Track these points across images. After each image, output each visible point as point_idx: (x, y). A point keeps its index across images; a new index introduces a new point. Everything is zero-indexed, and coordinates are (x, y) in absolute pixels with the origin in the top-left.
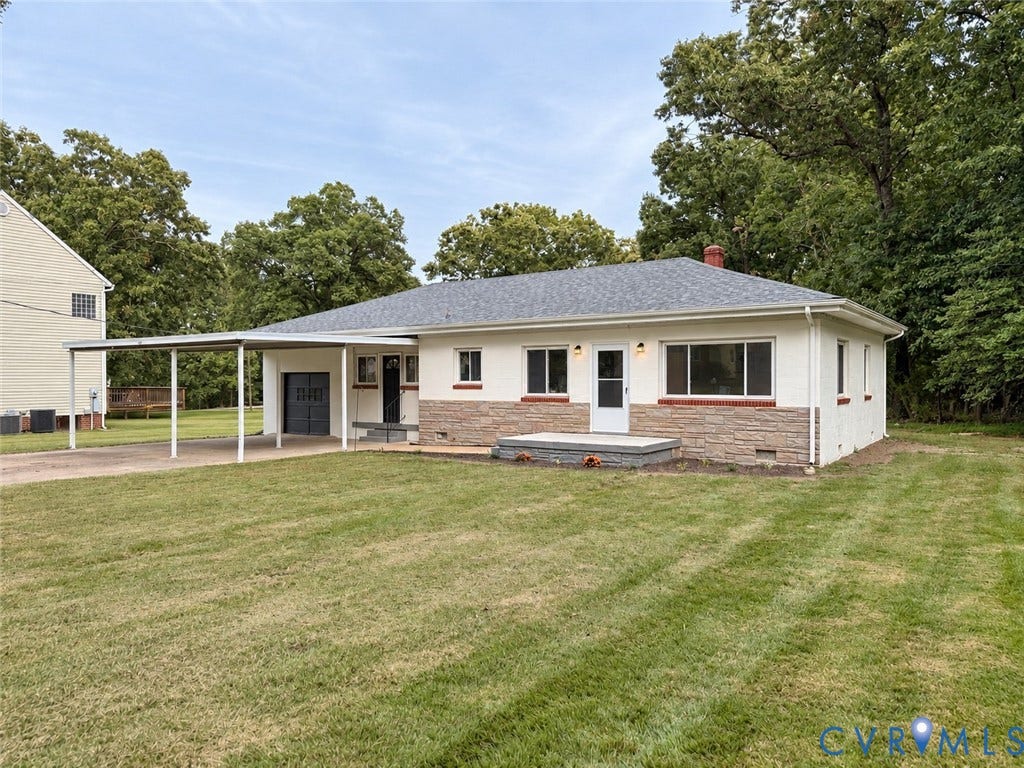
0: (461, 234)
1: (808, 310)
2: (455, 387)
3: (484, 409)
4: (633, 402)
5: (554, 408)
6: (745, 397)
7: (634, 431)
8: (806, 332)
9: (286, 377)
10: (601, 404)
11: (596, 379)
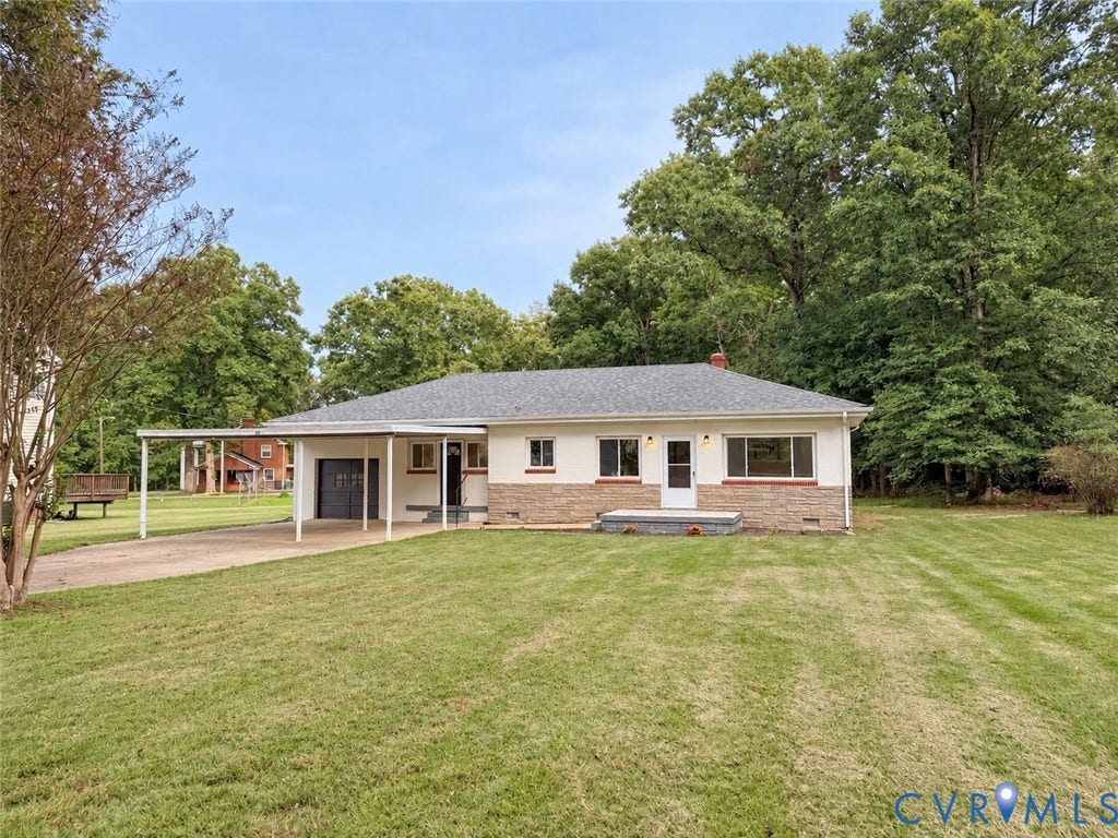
0: (358, 307)
1: (845, 414)
2: (527, 472)
3: (557, 491)
4: (699, 482)
5: (627, 489)
6: (792, 479)
7: (700, 507)
8: (839, 430)
9: (321, 463)
10: (671, 485)
11: (666, 465)
